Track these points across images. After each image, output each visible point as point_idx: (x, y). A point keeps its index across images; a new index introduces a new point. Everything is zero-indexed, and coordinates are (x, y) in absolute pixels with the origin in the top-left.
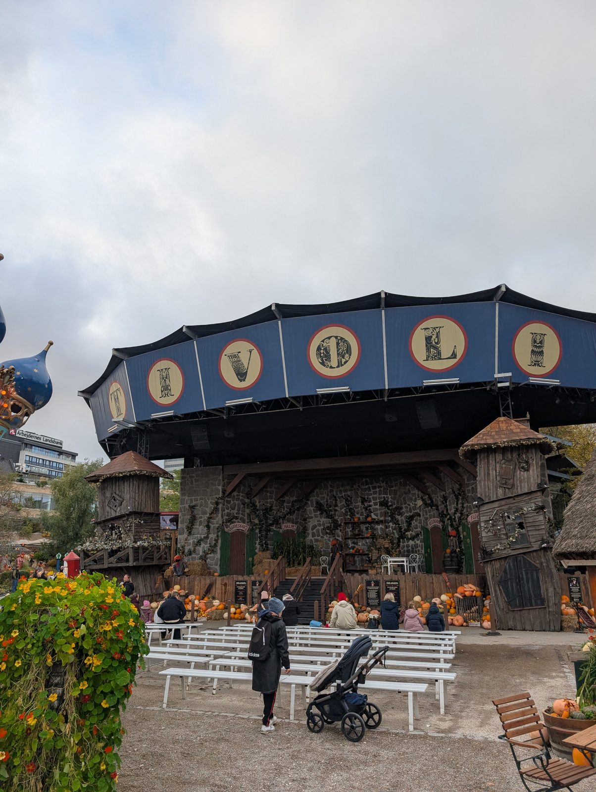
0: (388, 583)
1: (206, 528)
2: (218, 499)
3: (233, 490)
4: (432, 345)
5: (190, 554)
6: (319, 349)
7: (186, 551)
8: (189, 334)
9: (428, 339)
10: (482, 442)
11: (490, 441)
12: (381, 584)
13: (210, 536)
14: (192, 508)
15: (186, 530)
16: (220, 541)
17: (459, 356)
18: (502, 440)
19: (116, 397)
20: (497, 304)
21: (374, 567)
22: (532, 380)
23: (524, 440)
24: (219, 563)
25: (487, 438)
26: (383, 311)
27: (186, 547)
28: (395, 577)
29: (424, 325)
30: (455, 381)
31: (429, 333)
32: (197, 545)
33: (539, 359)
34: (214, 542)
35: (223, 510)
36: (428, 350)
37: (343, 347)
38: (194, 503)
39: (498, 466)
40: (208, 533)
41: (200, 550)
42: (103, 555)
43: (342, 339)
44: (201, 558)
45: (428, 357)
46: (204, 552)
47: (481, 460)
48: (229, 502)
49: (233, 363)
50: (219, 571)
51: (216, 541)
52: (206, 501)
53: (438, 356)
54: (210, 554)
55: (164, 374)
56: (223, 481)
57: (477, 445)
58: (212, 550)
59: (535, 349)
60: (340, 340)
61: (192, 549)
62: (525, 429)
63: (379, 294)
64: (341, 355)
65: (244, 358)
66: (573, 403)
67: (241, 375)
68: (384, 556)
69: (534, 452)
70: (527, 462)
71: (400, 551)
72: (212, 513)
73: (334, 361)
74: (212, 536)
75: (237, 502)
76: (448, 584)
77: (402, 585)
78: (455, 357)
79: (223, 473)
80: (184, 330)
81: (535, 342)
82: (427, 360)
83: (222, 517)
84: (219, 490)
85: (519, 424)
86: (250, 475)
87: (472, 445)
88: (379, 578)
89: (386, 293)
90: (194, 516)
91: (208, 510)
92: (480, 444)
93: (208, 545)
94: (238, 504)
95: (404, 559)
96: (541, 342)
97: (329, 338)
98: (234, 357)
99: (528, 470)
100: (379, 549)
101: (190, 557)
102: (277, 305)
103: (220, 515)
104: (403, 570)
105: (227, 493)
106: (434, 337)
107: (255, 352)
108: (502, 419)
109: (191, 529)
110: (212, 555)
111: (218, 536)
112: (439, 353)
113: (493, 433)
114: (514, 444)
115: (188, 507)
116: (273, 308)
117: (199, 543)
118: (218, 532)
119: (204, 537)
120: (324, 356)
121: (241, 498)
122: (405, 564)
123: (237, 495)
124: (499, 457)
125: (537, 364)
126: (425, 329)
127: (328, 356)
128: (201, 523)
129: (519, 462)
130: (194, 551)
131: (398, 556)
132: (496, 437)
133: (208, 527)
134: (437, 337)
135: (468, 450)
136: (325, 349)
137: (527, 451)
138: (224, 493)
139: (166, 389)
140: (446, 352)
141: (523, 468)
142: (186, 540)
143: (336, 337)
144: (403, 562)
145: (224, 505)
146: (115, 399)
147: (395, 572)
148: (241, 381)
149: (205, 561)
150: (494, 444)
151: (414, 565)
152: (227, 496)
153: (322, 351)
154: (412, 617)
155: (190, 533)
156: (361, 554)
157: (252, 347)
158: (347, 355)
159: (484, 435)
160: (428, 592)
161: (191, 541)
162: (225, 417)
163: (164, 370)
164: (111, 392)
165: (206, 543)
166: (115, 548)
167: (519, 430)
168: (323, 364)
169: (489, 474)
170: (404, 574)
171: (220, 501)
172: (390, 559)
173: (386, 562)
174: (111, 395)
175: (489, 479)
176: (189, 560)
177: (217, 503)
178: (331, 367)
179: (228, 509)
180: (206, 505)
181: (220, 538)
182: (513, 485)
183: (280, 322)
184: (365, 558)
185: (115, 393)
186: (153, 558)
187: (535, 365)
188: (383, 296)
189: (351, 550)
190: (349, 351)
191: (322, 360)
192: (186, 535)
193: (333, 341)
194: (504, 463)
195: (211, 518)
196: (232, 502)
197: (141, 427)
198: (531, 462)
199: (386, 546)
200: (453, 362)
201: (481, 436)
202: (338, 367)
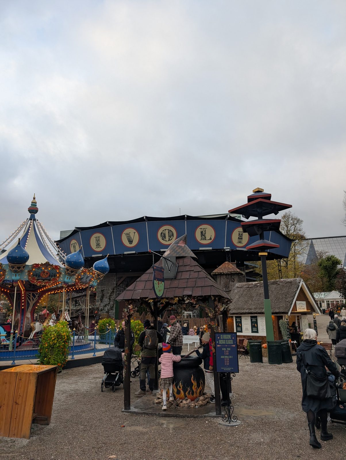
0: (185, 321)
1: (109, 300)
2: (114, 287)
3: (121, 284)
4: (203, 234)
5: (102, 311)
6: (161, 234)
7: (100, 309)
8: (109, 224)
9: (202, 232)
10: (219, 272)
11: (221, 271)
12: (182, 322)
13: (111, 303)
14: (102, 291)
15: (99, 300)
16: (115, 305)
17: (212, 239)
18: (225, 271)
19: (74, 246)
20: (226, 221)
21: (179, 315)
22: (238, 249)
23: (232, 272)
24: (114, 314)
25: (221, 270)
26: (186, 221)
27: (100, 308)
28: (187, 319)
29: (200, 227)
30: (211, 248)
31: (202, 230)
32: (105, 307)
33: (241, 241)
34: (112, 305)
35: (116, 292)
36: (201, 236)
37: (171, 234)
38: (103, 289)
39: (224, 280)
40: (110, 302)
41: (106, 309)
42: (73, 312)
43: (170, 230)
44: (107, 312)
45: (201, 239)
46: (108, 310)
47: (218, 278)
48: (118, 289)
49: (127, 237)
50: (114, 318)
51: (113, 305)
52: (108, 288)
53: (205, 239)
54: (111, 310)
55: (98, 239)
56: (116, 279)
57: (217, 272)
58: (112, 309)
59: (240, 237)
60: (170, 231)
61: (103, 308)
62: (234, 267)
63: (184, 216)
64: (170, 236)
65: (132, 235)
66: (253, 256)
67: (131, 242)
68: (183, 311)
69: (236, 275)
70: (234, 279)
71: (190, 309)
72: (111, 293)
73: (167, 239)
74: (112, 303)
75: (122, 289)
76: (206, 321)
77: (190, 322)
78: (211, 239)
79: (116, 276)
80: (108, 223)
81: (240, 234)
82: (201, 240)
83: (116, 295)
84: (114, 283)
85: (232, 265)
86: (128, 277)
87: (215, 273)
88: (181, 319)
89: (187, 215)
90: (103, 295)
91: (110, 292)
92: (218, 272)
93: (110, 307)
94: (123, 289)
95: (191, 312)
96: (242, 235)
97: (166, 230)
98: (128, 235)
99: (234, 282)
100: (181, 308)
101: (102, 312)
102: (146, 217)
103: (115, 294)
104: (190, 317)
105: (118, 285)
106: (204, 232)
107: (136, 233)
108: (227, 262)
109: (102, 300)
110: (111, 311)
111: (114, 303)
112: (205, 238)
113: (223, 268)
114: (229, 273)
115: (100, 291)
116: (145, 218)
117: (105, 306)
118: (114, 301)
119: (108, 303)
120: (164, 237)
121: (124, 287)
122: (191, 314)
123: (122, 286)
124: (224, 277)
125: (240, 242)
126: (201, 229)
127: (165, 237)
128: (106, 298)
129: (231, 279)
130: (104, 309)
131: (189, 311)
132: (224, 270)
133: (110, 299)
134: (205, 232)
135: (214, 274)
136: (164, 234)
137: (234, 275)
138: (116, 285)
139: (98, 245)
140: (208, 237)
141: (232, 281)
142: (100, 304)
143: (168, 230)
144: (191, 313)
145: (116, 290)
146: (74, 247)
147: (187, 317)
148: (130, 244)
149: (108, 313)
150: (223, 272)
151: (195, 314)
152: (118, 286)
153: (163, 235)
154: (191, 331)
155: (102, 302)
156: (174, 310)
157: (135, 231)
158: (172, 237)
159: (220, 269)
160: (199, 325)
161: (102, 305)
162: (122, 257)
163: (97, 237)
164: (71, 243)
165: (109, 306)
166: (78, 309)
167: (231, 268)
168: (163, 239)
169: (221, 283)
170: (190, 318)
171: (115, 288)
172: (185, 312)
173: (184, 313)
174: (72, 244)
175: (221, 285)
176: (101, 313)
177: (114, 289)
178: (166, 241)
179: (118, 292)
180: (109, 290)
181: (115, 304)
182: (229, 287)
183: (146, 222)
184: (175, 311)
185: (74, 244)
186: (93, 313)
187: (239, 243)
188: (186, 216)
189: (170, 308)
190: (173, 235)
191: (163, 238)
192: (99, 303)
193: (167, 231)
194: (226, 279)
195: (111, 295)
196: (120, 289)
197: (86, 259)
198: (235, 279)
199: (184, 307)
200: (210, 241)
201: (219, 269)
202: (169, 241)
